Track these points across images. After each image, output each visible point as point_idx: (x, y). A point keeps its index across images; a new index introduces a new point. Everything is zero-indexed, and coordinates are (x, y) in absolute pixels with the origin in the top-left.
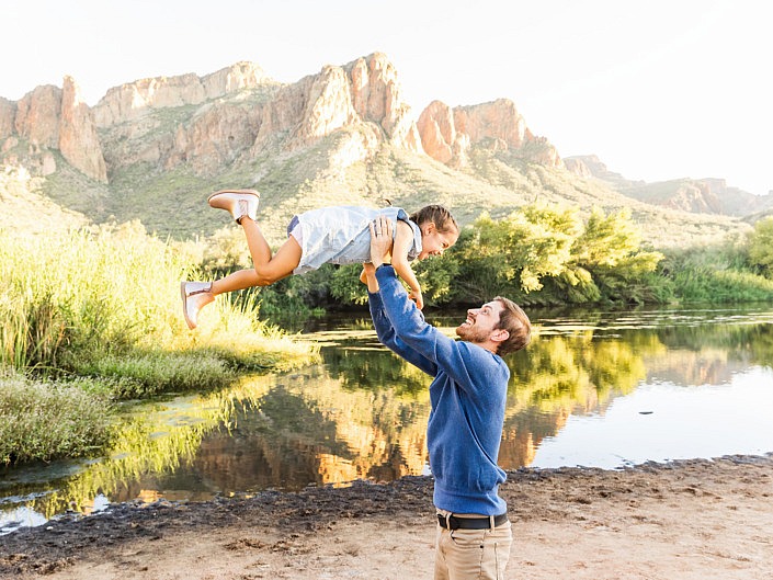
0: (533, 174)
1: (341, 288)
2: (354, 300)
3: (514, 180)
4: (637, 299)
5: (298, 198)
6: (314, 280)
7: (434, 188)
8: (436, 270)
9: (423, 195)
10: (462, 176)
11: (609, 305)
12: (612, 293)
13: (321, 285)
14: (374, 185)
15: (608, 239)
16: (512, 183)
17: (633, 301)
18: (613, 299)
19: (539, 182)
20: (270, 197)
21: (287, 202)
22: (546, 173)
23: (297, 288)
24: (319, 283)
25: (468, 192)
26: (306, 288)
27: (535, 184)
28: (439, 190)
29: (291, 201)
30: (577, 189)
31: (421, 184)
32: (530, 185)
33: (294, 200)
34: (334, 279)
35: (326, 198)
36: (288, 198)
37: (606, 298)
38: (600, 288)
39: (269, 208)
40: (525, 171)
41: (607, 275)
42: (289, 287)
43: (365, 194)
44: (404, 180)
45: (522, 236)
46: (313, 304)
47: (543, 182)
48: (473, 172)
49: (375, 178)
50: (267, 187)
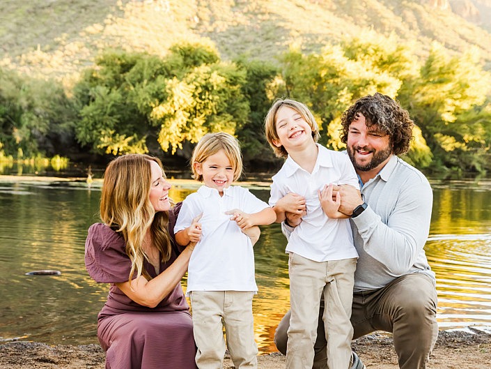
0: (409, 14)
1: (89, 131)
2: (106, 148)
3: (384, 21)
4: (478, 167)
5: (105, 25)
6: (56, 119)
7: (282, 24)
8: (219, 114)
9: (268, 32)
10: (320, 11)
11: (442, 172)
12: (447, 157)
13: (64, 125)
14: (205, 14)
15: (448, 87)
16: (382, 25)
17: (474, 169)
18: (449, 165)
19: (415, 25)
20: (71, 22)
21: (90, 29)
22: (425, 15)
23: (29, 128)
24: (60, 122)
25: (326, 31)
26: (42, 128)
27: (411, 28)
28: (288, 26)
29: (94, 28)
30: (462, 37)
31: (266, 17)
32: (404, 28)
33: (98, 27)
34: (80, 118)
35: (143, 27)
36: (92, 24)
37: (439, 162)
38: (432, 150)
39: (65, 35)
40: (399, 11)
41: (444, 134)
42: (19, 125)
43: (194, 26)
44: (245, 10)
45: (334, 76)
46: (51, 150)
47: (420, 25)
48: (335, 7)
49: (209, 6)
50: (66, 7)
